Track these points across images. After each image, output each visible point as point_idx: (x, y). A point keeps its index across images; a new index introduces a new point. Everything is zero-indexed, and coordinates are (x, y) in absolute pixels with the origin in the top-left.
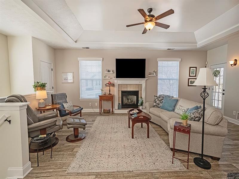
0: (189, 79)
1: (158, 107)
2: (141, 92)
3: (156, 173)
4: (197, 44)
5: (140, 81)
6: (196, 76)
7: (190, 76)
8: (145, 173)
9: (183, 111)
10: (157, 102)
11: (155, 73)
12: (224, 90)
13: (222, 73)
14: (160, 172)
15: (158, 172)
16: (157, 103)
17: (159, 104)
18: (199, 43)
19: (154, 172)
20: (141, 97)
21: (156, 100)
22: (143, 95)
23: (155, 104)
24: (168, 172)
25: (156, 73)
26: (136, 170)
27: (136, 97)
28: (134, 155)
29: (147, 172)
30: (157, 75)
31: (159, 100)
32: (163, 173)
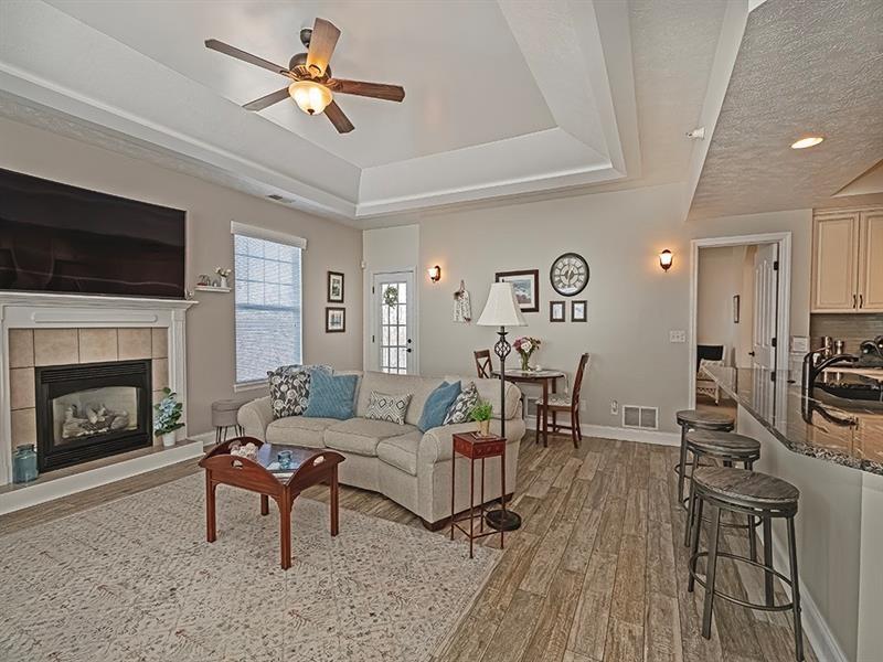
0: (328, 309)
1: (295, 414)
2: (166, 366)
3: (477, 608)
4: (357, 206)
5: (157, 313)
6: (342, 301)
7: (330, 301)
8: (459, 629)
9: (401, 405)
10: (289, 396)
11: (223, 279)
12: (409, 341)
13: (402, 297)
14: (479, 597)
15: (476, 602)
16: (290, 401)
17: (296, 404)
18: (362, 205)
19: (471, 610)
20: (167, 390)
21: (284, 388)
22: (172, 378)
23: (280, 405)
24: (489, 584)
25: (231, 280)
26: (438, 645)
27: (133, 391)
28: (372, 614)
29: (461, 625)
30: (233, 291)
31: (294, 387)
32: (484, 594)
